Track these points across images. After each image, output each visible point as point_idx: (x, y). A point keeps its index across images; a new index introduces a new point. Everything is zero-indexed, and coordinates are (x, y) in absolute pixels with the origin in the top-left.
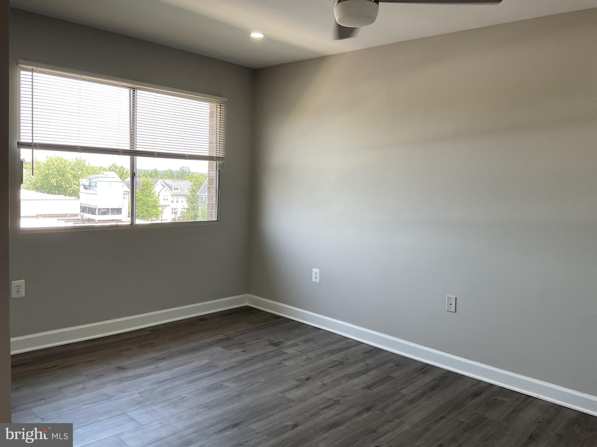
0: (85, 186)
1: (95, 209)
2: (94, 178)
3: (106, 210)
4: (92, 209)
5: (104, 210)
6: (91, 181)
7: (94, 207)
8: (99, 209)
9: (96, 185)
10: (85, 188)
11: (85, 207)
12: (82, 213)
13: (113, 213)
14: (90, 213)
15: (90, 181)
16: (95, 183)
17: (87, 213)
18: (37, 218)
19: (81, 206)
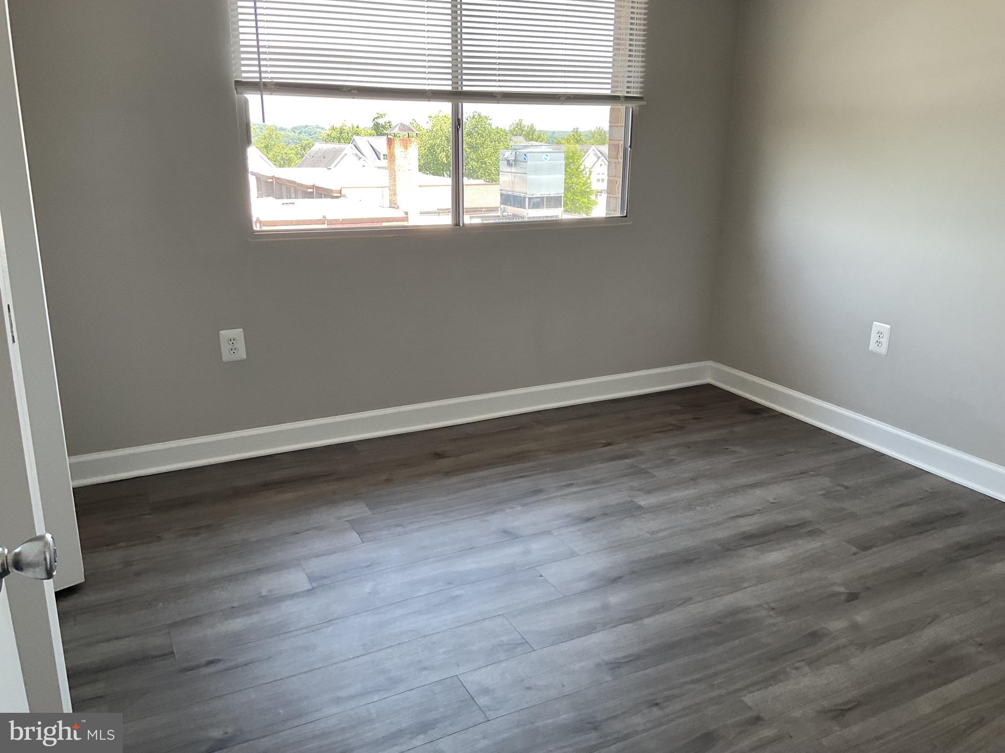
0: (508, 161)
1: (525, 198)
2: (521, 147)
3: (539, 200)
4: (518, 199)
5: (537, 200)
6: (518, 153)
7: (522, 195)
8: (530, 198)
9: (525, 159)
10: (509, 164)
11: (508, 196)
12: (502, 206)
13: (550, 205)
14: (516, 206)
15: (516, 152)
16: (524, 156)
17: (511, 206)
18: (439, 215)
19: (502, 195)
